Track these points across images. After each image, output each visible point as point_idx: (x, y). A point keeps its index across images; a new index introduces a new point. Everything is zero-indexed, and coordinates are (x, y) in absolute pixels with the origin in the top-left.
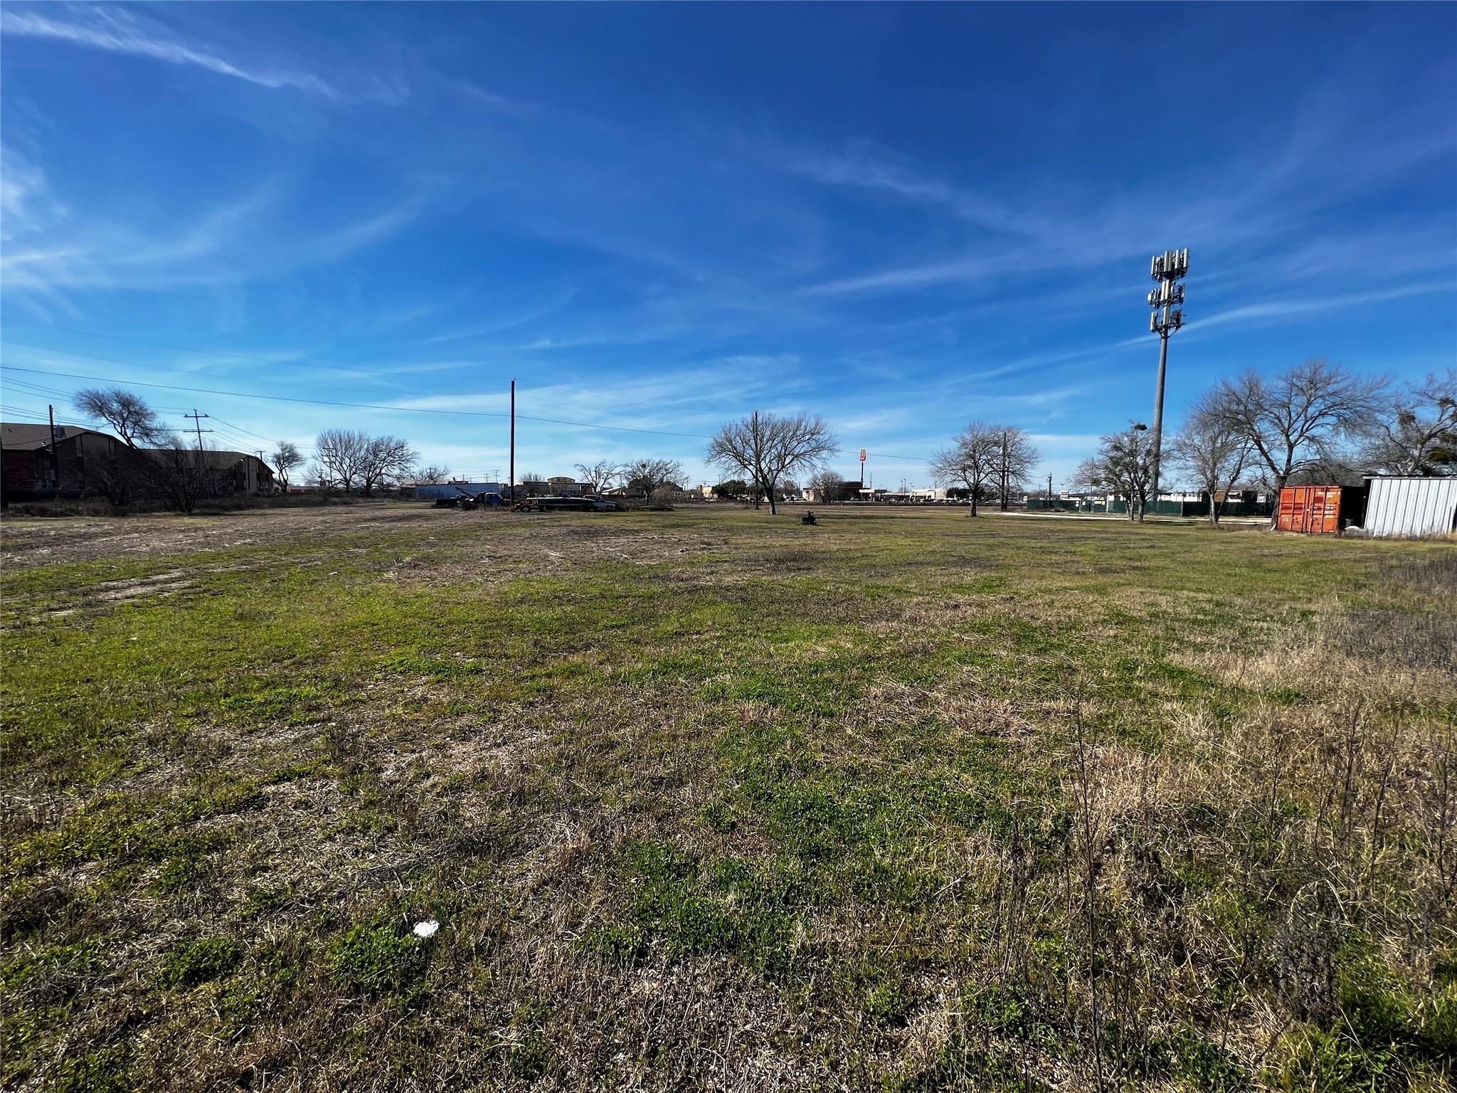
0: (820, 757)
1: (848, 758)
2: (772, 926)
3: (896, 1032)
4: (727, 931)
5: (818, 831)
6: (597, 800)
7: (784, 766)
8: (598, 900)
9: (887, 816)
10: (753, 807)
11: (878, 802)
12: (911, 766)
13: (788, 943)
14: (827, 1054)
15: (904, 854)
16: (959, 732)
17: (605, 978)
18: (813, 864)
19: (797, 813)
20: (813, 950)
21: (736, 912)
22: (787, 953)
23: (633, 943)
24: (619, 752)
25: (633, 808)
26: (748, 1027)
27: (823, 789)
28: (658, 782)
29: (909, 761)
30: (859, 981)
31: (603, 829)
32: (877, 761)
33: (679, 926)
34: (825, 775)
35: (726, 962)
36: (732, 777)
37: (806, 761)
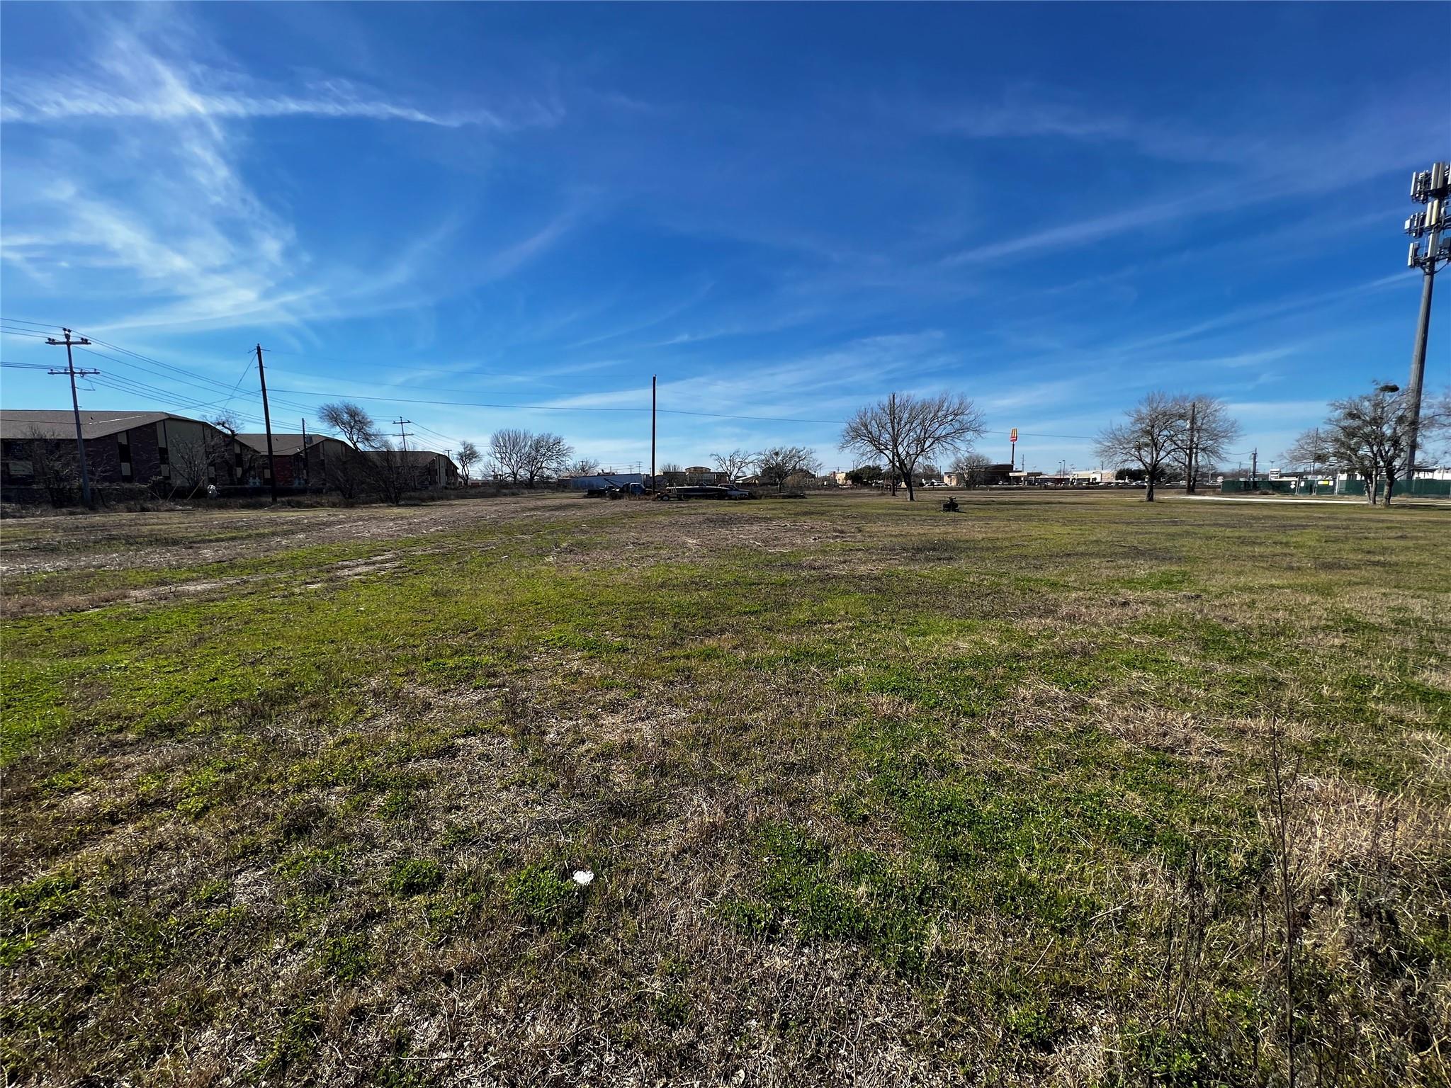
0: (960, 758)
1: (991, 761)
2: (905, 925)
3: (1041, 1056)
4: (857, 921)
5: (955, 834)
6: (732, 779)
7: (919, 764)
8: (733, 873)
9: (1035, 828)
10: (886, 802)
11: (1024, 812)
12: (1065, 777)
13: (922, 943)
14: (962, 1062)
15: (1054, 870)
16: (1125, 745)
17: (739, 948)
18: (950, 867)
19: (933, 813)
20: (949, 955)
21: (868, 904)
22: (920, 954)
23: (766, 918)
24: (753, 734)
25: (766, 791)
26: (878, 1020)
27: (960, 791)
28: (789, 768)
29: (1063, 771)
30: (1000, 996)
31: (737, 807)
32: (1024, 768)
33: (809, 909)
34: (964, 777)
35: (857, 952)
36: (864, 770)
37: (944, 761)
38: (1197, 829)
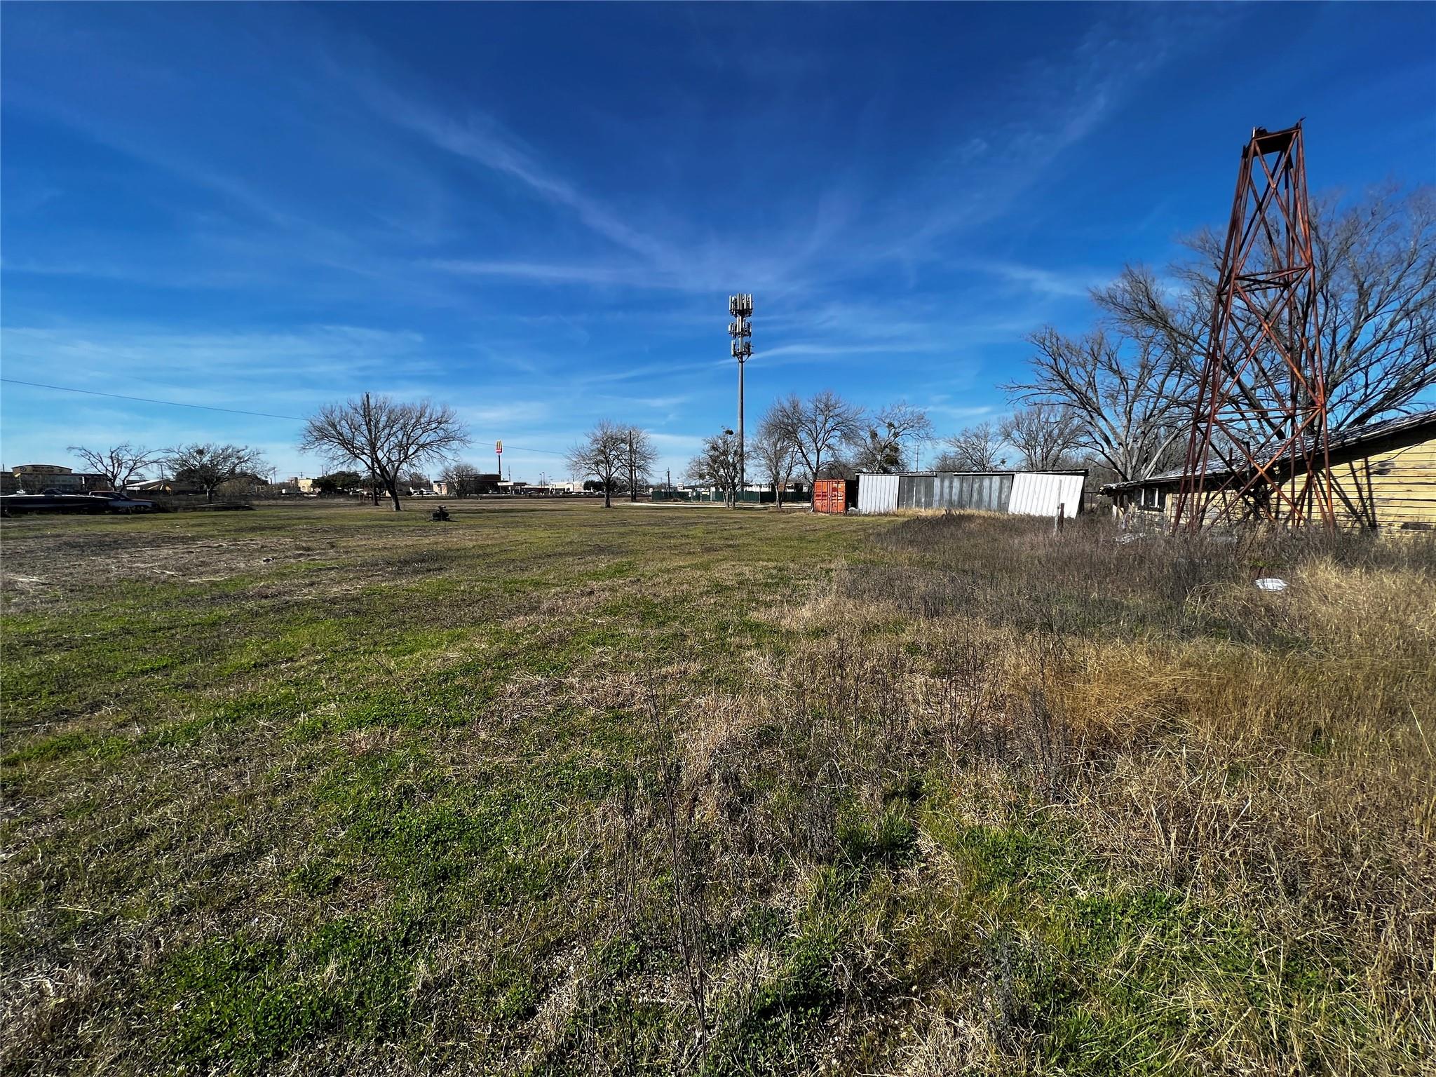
1: (482, 763)
2: (387, 979)
4: (324, 1010)
5: (445, 852)
6: (113, 917)
7: (405, 793)
9: (521, 813)
11: (511, 801)
12: (545, 756)
13: (407, 989)
18: (441, 889)
20: (436, 983)
21: (338, 982)
22: (405, 1002)
24: (154, 840)
25: (179, 911)
28: (219, 864)
29: (544, 750)
30: (489, 993)
31: (121, 957)
32: (511, 759)
33: (252, 1035)
34: (454, 789)
35: (325, 1048)
36: (335, 824)
37: (432, 780)
38: (638, 762)
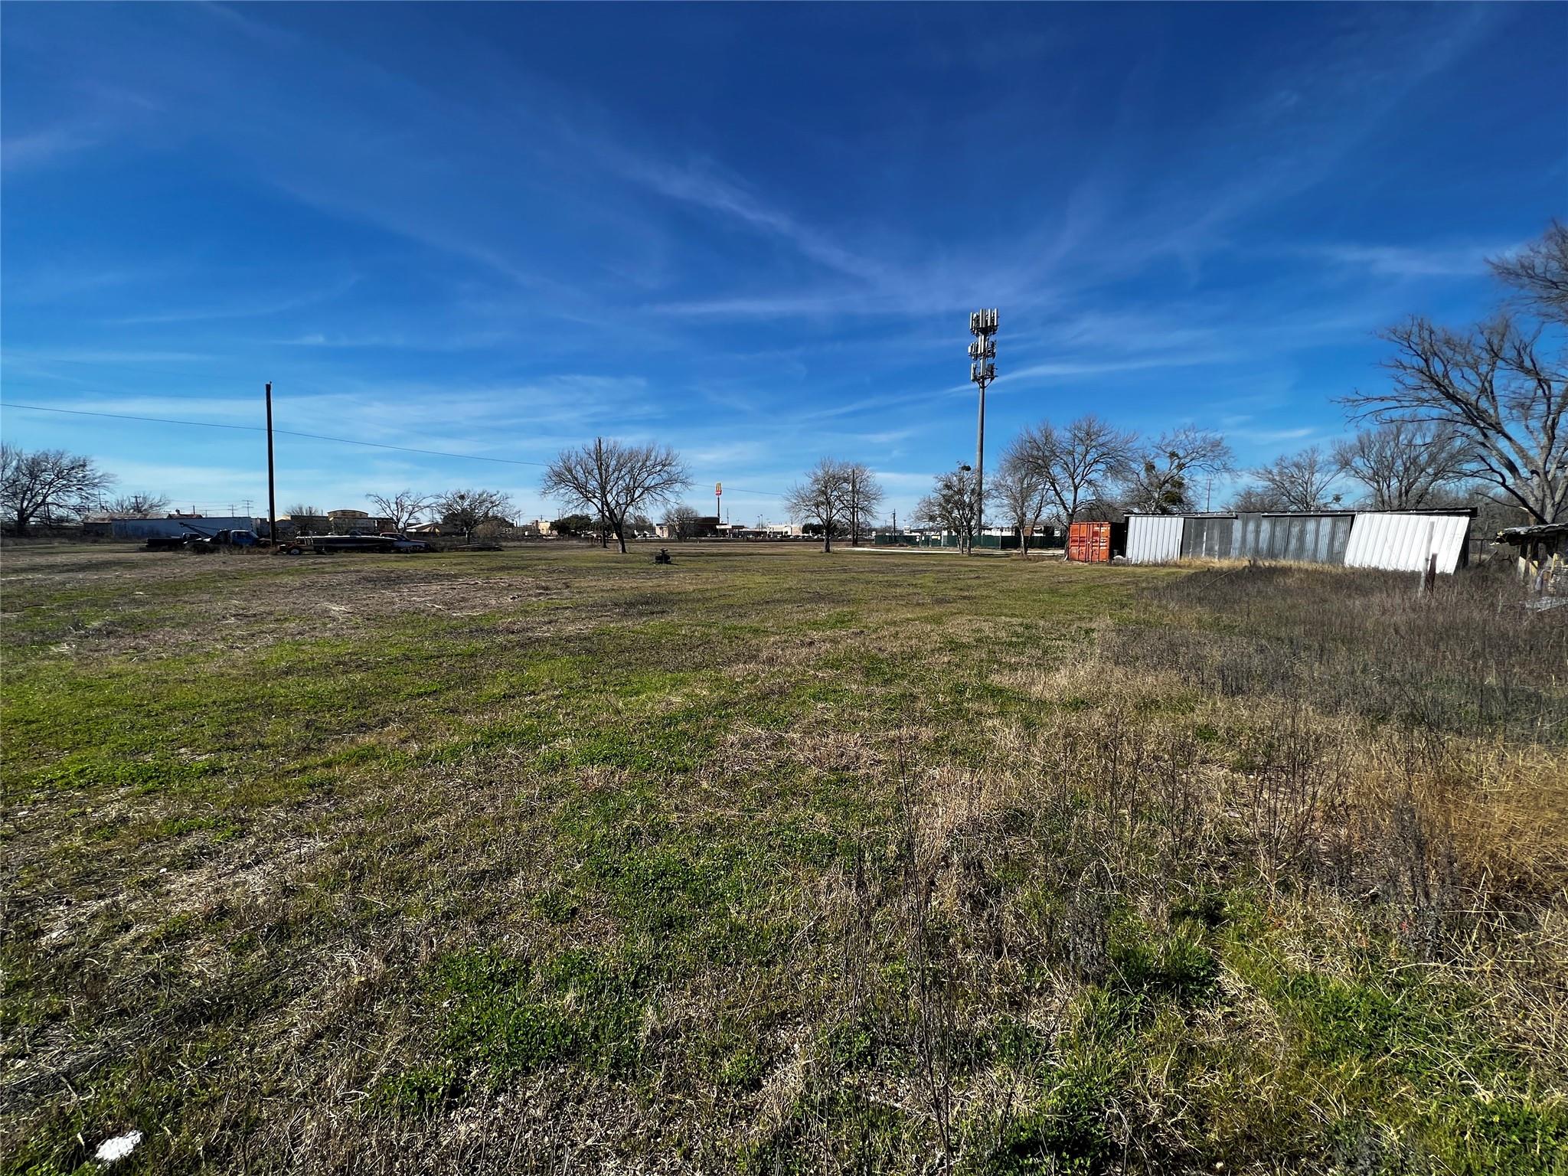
0: (674, 817)
1: (703, 814)
2: (619, 1018)
3: (748, 1099)
4: (564, 1037)
5: (670, 900)
6: (397, 913)
7: (633, 834)
8: (396, 1039)
9: (744, 870)
10: (598, 887)
11: (734, 856)
12: (767, 813)
13: (637, 1032)
14: (679, 1144)
15: (760, 906)
16: (814, 771)
17: (405, 1136)
18: (666, 937)
19: (647, 884)
20: (664, 1033)
21: (577, 1011)
22: (635, 1044)
23: (442, 1083)
24: (427, 848)
25: (446, 916)
26: (589, 1142)
27: (671, 852)
28: (478, 878)
29: (765, 808)
30: (714, 1054)
31: (405, 949)
32: (733, 813)
33: (505, 1045)
34: (678, 836)
35: (565, 1073)
36: (572, 856)
37: (658, 824)
38: (865, 832)
